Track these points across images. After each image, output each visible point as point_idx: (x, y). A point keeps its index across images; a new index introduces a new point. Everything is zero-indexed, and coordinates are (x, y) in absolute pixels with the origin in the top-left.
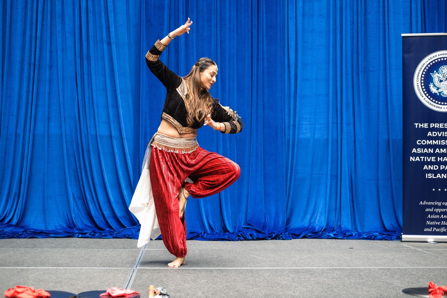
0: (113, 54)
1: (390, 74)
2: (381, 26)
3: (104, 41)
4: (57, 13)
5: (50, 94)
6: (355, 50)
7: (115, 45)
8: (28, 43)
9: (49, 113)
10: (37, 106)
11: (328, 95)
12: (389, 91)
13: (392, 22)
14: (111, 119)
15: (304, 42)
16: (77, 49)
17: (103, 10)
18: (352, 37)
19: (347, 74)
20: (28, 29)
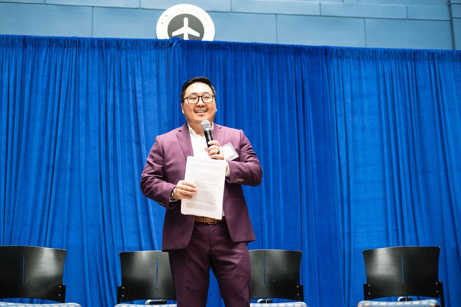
0: (143, 154)
1: (452, 175)
2: (438, 123)
3: (132, 141)
4: (80, 110)
5: (70, 199)
6: (411, 149)
7: (144, 145)
8: (47, 143)
9: (68, 222)
10: (54, 214)
11: (385, 199)
12: (452, 194)
13: (448, 120)
14: (141, 228)
15: (355, 141)
16: (102, 148)
17: (132, 107)
18: (407, 136)
19: (404, 176)
20: (47, 128)
